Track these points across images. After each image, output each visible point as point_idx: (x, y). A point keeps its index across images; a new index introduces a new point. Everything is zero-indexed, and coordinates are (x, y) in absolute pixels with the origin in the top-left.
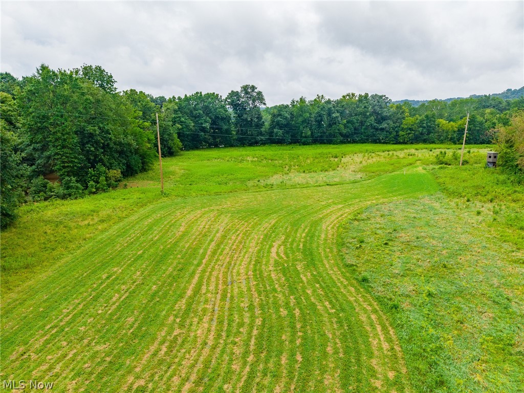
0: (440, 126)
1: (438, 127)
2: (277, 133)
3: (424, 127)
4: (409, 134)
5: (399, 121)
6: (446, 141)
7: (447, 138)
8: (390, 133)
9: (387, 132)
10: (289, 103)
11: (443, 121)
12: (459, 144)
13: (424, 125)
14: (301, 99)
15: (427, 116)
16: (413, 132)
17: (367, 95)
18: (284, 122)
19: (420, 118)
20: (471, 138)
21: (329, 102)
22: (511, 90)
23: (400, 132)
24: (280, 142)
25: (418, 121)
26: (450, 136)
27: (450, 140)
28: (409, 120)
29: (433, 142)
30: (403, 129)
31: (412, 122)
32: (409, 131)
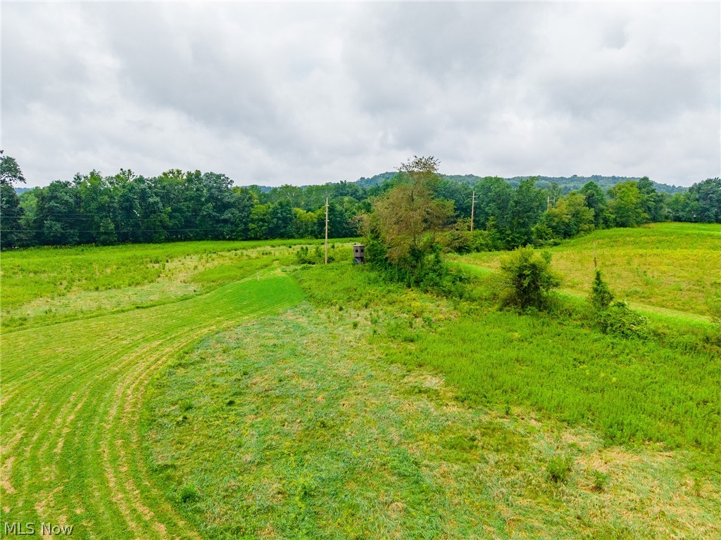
0: (298, 216)
1: (296, 217)
2: (51, 227)
3: (279, 218)
4: (261, 226)
5: (246, 209)
6: (306, 235)
7: (306, 231)
8: (237, 226)
9: (232, 223)
10: (71, 180)
11: (300, 211)
12: (321, 238)
13: (279, 215)
14: (92, 174)
15: (281, 204)
16: (267, 224)
17: (198, 173)
18: (63, 209)
19: (272, 206)
20: (333, 230)
21: (141, 180)
22: (364, 178)
23: (250, 224)
24: (58, 241)
25: (271, 210)
26: (310, 229)
27: (311, 234)
28: (260, 209)
29: (292, 237)
30: (253, 221)
31: (263, 211)
32: (261, 223)
